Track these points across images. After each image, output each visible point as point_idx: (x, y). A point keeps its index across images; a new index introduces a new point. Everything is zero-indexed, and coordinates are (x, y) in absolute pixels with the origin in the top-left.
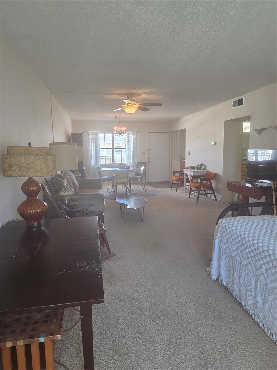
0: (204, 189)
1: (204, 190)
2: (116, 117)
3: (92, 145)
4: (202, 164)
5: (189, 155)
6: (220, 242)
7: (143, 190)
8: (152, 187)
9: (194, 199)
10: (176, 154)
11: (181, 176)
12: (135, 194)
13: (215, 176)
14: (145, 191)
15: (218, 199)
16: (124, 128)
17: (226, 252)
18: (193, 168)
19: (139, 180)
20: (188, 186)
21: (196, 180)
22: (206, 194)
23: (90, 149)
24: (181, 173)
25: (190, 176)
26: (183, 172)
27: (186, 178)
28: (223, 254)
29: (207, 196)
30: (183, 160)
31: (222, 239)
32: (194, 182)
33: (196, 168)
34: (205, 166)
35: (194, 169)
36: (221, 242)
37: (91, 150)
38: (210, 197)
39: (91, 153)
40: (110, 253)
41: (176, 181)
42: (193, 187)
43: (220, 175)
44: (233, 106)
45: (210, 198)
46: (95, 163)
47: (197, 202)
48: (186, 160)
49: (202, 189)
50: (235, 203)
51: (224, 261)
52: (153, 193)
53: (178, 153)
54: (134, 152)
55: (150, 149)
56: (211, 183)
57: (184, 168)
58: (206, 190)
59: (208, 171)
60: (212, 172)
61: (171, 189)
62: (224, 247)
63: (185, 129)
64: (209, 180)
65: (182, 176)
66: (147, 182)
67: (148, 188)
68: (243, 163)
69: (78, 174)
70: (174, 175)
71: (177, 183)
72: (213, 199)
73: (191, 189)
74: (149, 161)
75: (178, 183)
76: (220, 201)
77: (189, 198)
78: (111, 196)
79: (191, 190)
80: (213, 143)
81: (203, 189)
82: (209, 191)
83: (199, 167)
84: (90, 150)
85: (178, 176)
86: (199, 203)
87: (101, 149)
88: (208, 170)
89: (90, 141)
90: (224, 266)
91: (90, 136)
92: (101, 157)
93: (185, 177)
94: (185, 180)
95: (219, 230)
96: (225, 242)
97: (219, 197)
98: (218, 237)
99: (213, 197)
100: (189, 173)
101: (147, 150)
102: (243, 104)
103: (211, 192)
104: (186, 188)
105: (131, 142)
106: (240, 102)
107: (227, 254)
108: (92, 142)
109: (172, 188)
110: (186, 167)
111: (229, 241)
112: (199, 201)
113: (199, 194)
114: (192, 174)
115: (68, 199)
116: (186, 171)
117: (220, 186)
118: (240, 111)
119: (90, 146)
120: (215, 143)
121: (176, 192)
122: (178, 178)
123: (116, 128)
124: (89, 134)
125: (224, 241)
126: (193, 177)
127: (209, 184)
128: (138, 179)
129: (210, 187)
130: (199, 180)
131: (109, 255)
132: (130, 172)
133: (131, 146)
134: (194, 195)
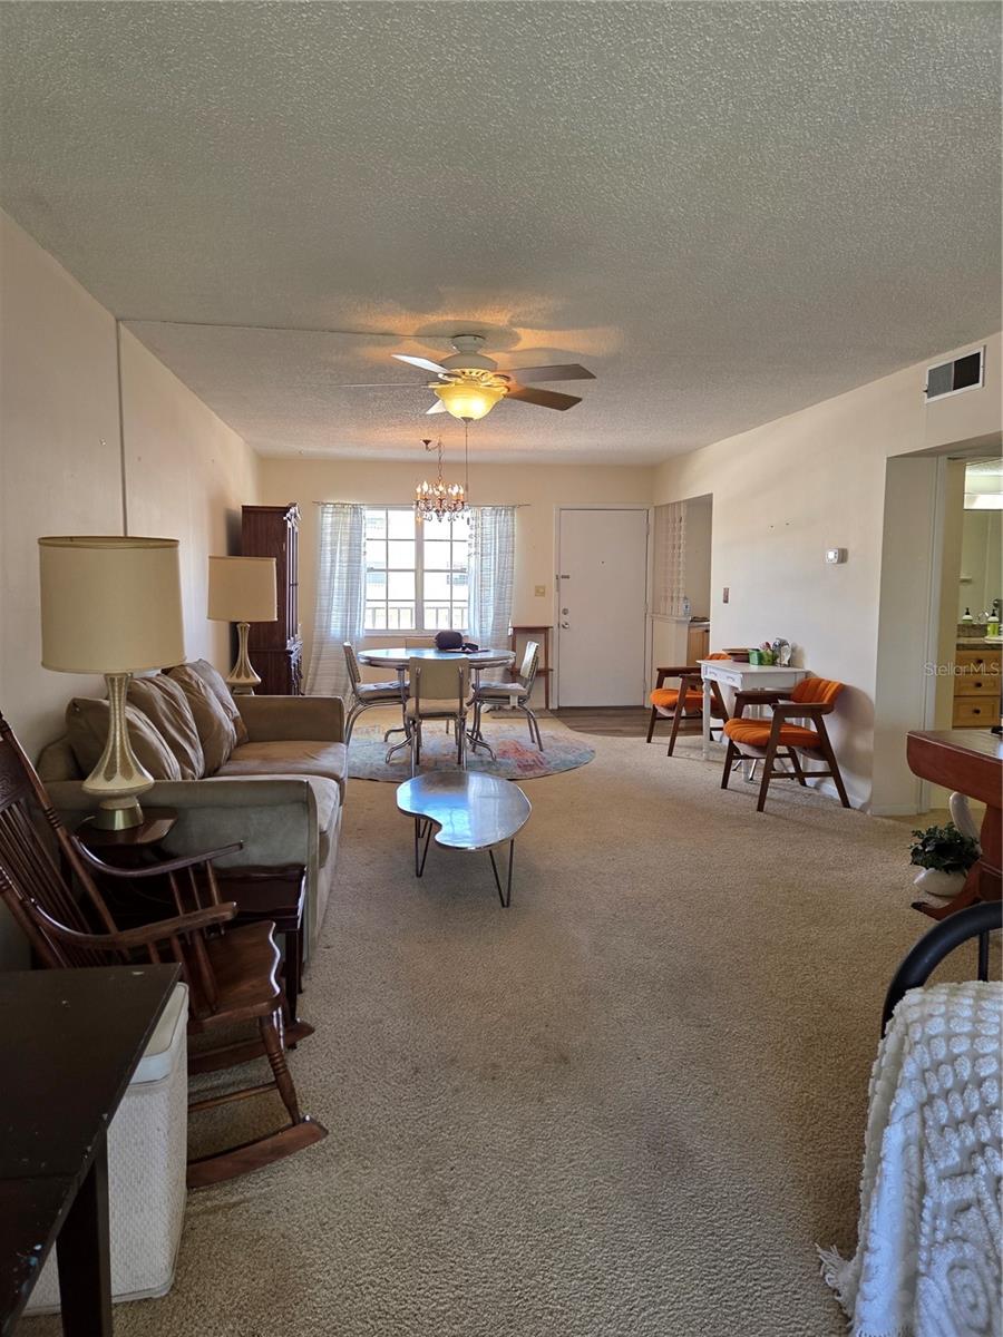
0: (789, 748)
1: (792, 755)
2: (427, 442)
3: (333, 553)
4: (783, 643)
5: (726, 601)
6: (913, 1150)
7: (533, 742)
8: (570, 728)
9: (746, 793)
10: (672, 598)
11: (689, 690)
12: (494, 759)
13: (843, 698)
14: (536, 747)
15: (856, 800)
16: (455, 490)
17: (959, 1231)
18: (741, 657)
19: (514, 701)
20: (721, 732)
21: (755, 710)
22: (801, 776)
23: (328, 569)
24: (691, 676)
25: (728, 689)
26: (699, 670)
27: (712, 701)
28: (940, 1236)
29: (804, 784)
30: (699, 621)
31: (933, 1138)
32: (747, 721)
33: (754, 658)
34: (793, 650)
35: (748, 661)
36: (921, 1152)
37: (332, 573)
38: (817, 787)
39: (331, 588)
40: (297, 1120)
41: (670, 707)
42: (740, 741)
43: (864, 694)
44: (931, 392)
45: (815, 792)
46: (344, 627)
47: (760, 808)
48: (713, 624)
49: (782, 749)
50: (941, 832)
51: (945, 1283)
52: (570, 757)
53: (682, 595)
54: (500, 583)
55: (568, 577)
56: (820, 726)
57: (705, 655)
58: (801, 758)
59: (807, 674)
60: (829, 679)
61: (649, 741)
62: (943, 1195)
63: (711, 495)
64: (816, 713)
65: (693, 688)
66: (553, 706)
67: (552, 733)
68: (964, 641)
69: (248, 677)
70: (660, 685)
71: (671, 718)
72: (832, 799)
73: (732, 746)
74: (562, 623)
75: (679, 718)
76: (862, 810)
77: (724, 786)
78: (392, 765)
79: (732, 753)
80: (831, 555)
81: (787, 752)
82: (811, 760)
83: (770, 656)
84: (328, 575)
85: (679, 688)
86: (766, 813)
87: (372, 570)
88: (808, 668)
89: (328, 538)
90: (943, 1315)
91: (328, 519)
92: (369, 604)
93: (707, 695)
94: (706, 709)
95: (910, 1069)
96: (950, 1162)
97: (860, 792)
98: (900, 1113)
99: (830, 788)
100: (726, 678)
101: (554, 578)
102: (977, 382)
103: (819, 766)
104: (712, 739)
105: (491, 547)
106: (967, 372)
107: (969, 1250)
108: (334, 544)
109: (654, 739)
110: (711, 653)
111: (983, 1169)
112: (767, 804)
113: (769, 773)
114: (737, 684)
115: (130, 812)
116: (710, 671)
117: (864, 743)
118: (960, 413)
119: (329, 559)
120: (843, 556)
121: (670, 755)
122: (677, 696)
123: (425, 487)
124: (326, 510)
125: (946, 1154)
126: (744, 699)
127: (814, 729)
128: (508, 698)
129: (820, 746)
130: (768, 712)
131: (288, 1135)
132: (478, 668)
133: (490, 562)
134: (746, 775)
